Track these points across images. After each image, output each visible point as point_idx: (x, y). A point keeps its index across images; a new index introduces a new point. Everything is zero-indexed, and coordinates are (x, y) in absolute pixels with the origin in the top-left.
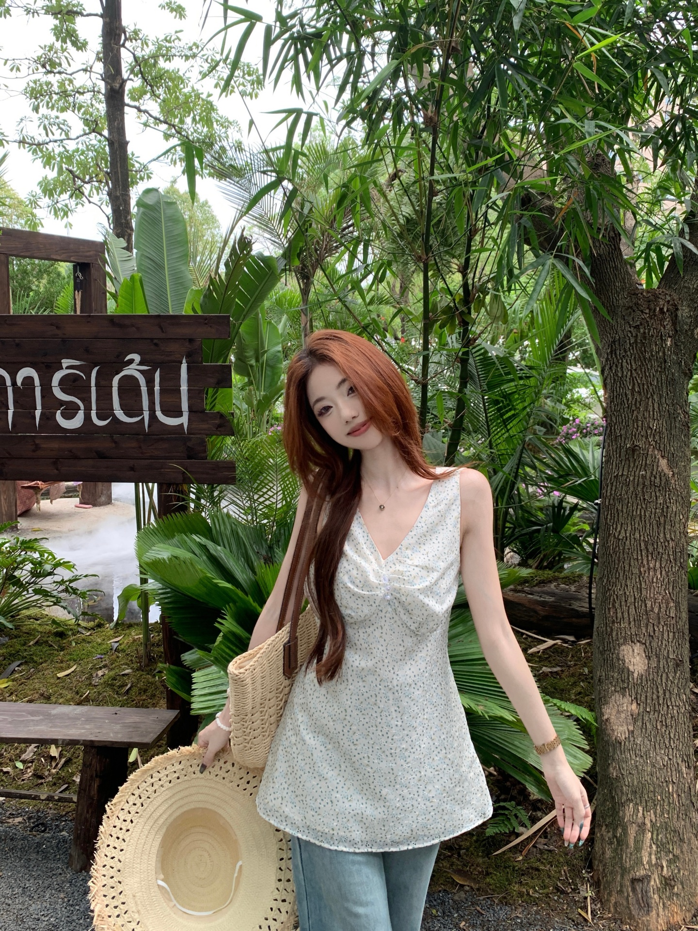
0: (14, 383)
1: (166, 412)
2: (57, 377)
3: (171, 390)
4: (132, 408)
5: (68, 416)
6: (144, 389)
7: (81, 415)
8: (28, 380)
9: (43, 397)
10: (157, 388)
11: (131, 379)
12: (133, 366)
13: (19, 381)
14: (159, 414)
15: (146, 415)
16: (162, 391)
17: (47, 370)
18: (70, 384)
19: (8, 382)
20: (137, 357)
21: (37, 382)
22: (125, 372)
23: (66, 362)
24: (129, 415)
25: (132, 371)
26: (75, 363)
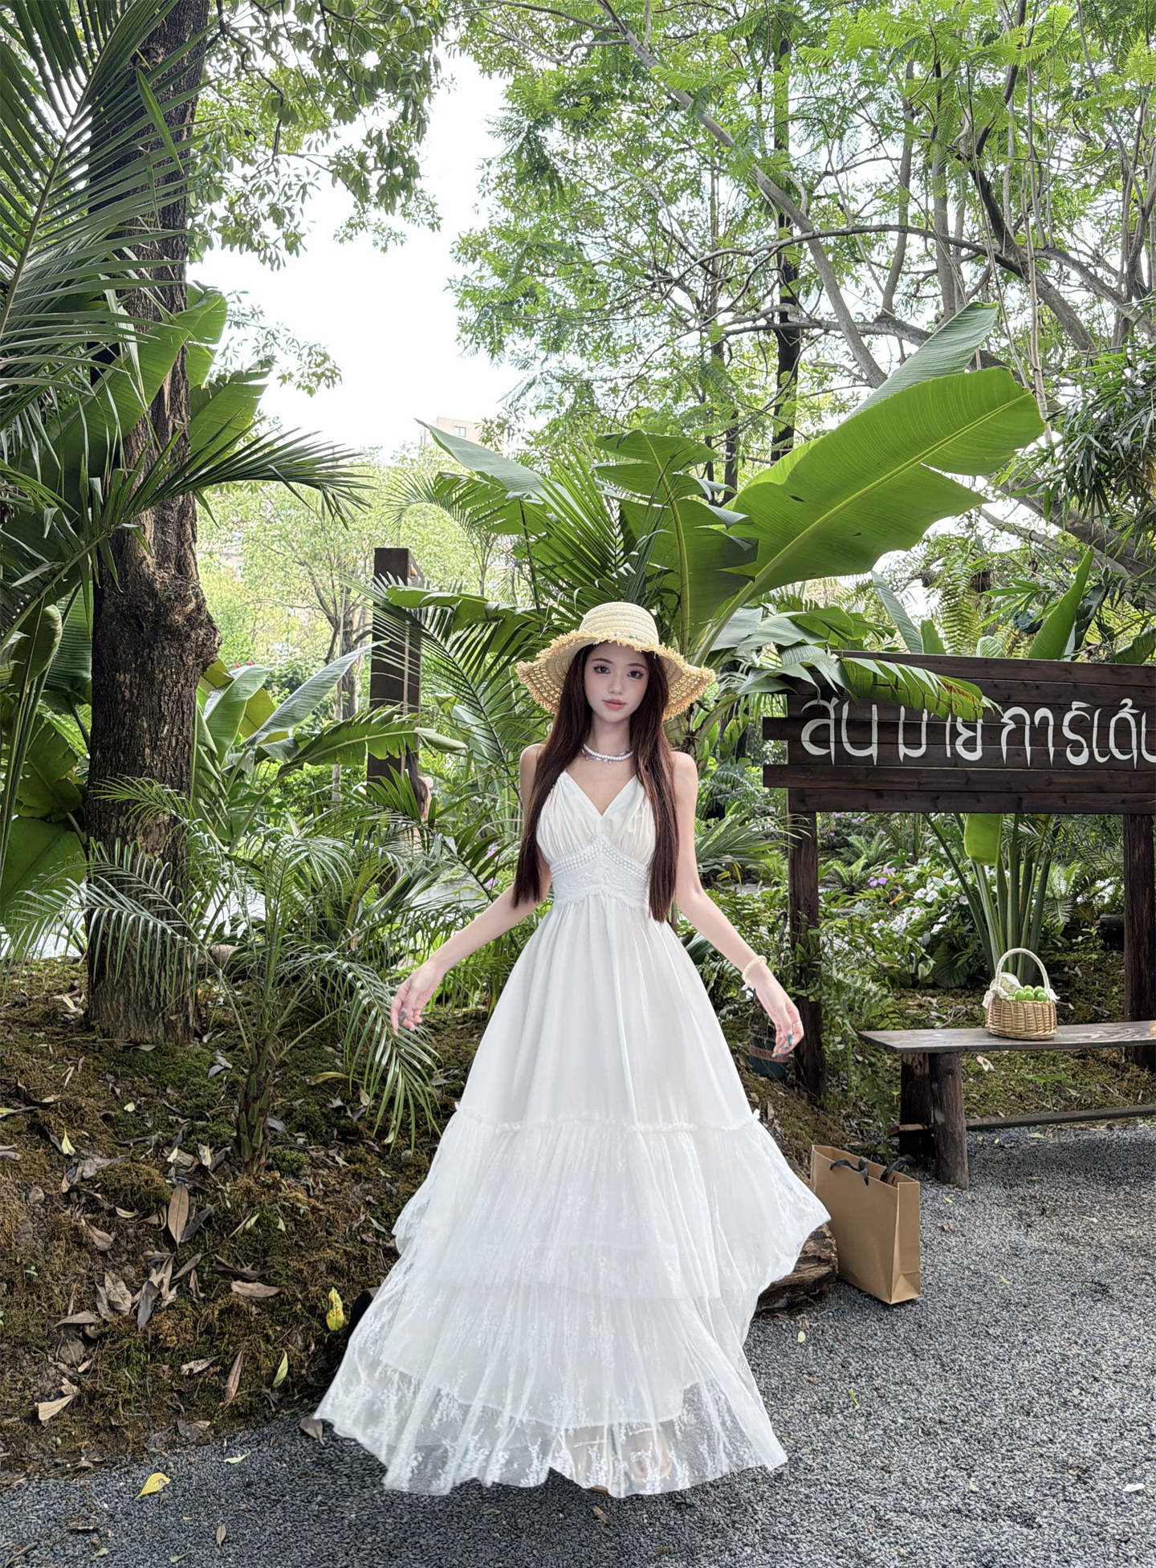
0: (1032, 722)
1: (1151, 751)
2: (1068, 717)
4: (1124, 747)
5: (1077, 754)
6: (1134, 730)
7: (1086, 752)
8: (1044, 720)
9: (1054, 736)
10: (1144, 729)
11: (1123, 722)
12: (1126, 709)
13: (1037, 721)
14: (1144, 752)
15: (1135, 752)
16: (1147, 733)
17: (1060, 710)
18: (1076, 725)
19: (1028, 721)
20: (1129, 702)
21: (1051, 722)
22: (1122, 714)
23: (1075, 704)
24: (1123, 753)
25: (1126, 713)
26: (1084, 705)
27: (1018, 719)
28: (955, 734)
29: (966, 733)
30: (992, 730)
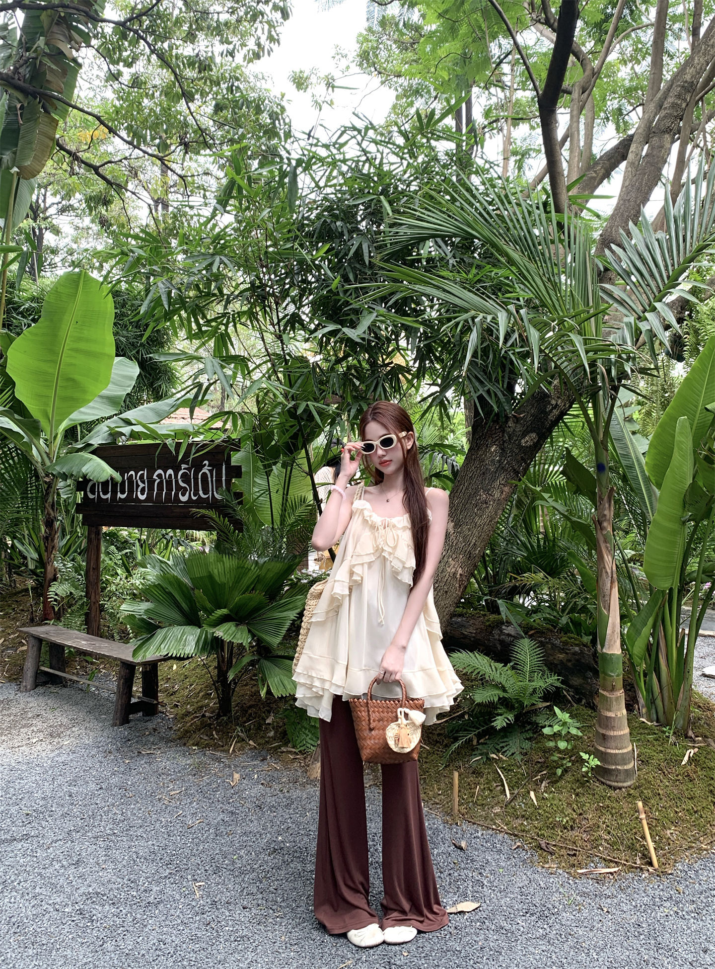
0: (165, 477)
1: (218, 492)
2: (180, 474)
3: (219, 481)
4: (206, 491)
5: (183, 495)
6: (210, 479)
7: (188, 494)
8: (170, 475)
9: (175, 484)
10: (214, 478)
11: (204, 473)
12: (206, 467)
13: (167, 476)
14: (214, 493)
15: (210, 494)
16: (216, 480)
17: (177, 470)
18: (184, 478)
20: (206, 462)
21: (173, 477)
23: (182, 466)
24: (205, 494)
25: (205, 470)
26: (186, 466)
27: (159, 476)
28: (138, 486)
29: (142, 485)
30: (151, 482)
